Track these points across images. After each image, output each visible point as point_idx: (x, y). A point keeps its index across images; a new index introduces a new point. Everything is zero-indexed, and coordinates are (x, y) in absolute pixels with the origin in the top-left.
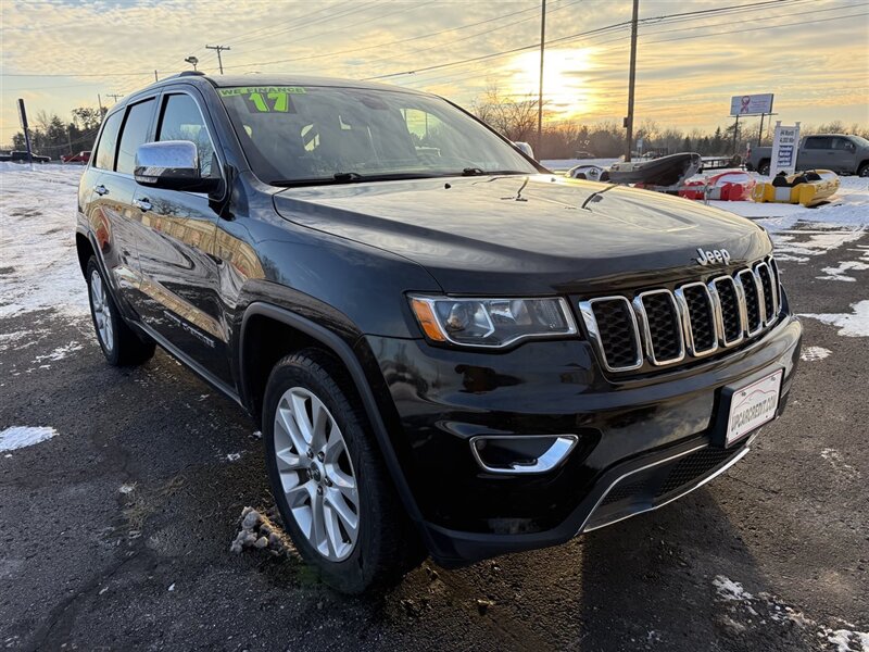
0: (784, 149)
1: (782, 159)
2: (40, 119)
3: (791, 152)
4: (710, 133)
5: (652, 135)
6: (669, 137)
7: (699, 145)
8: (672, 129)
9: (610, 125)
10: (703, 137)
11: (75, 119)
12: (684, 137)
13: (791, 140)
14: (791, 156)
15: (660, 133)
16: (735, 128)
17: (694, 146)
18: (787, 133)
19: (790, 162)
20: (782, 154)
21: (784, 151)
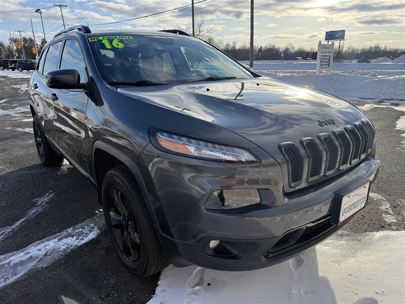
0: (324, 57)
1: (323, 64)
3: (329, 59)
13: (329, 52)
14: (329, 61)
18: (326, 48)
19: (329, 65)
20: (322, 60)
21: (324, 59)
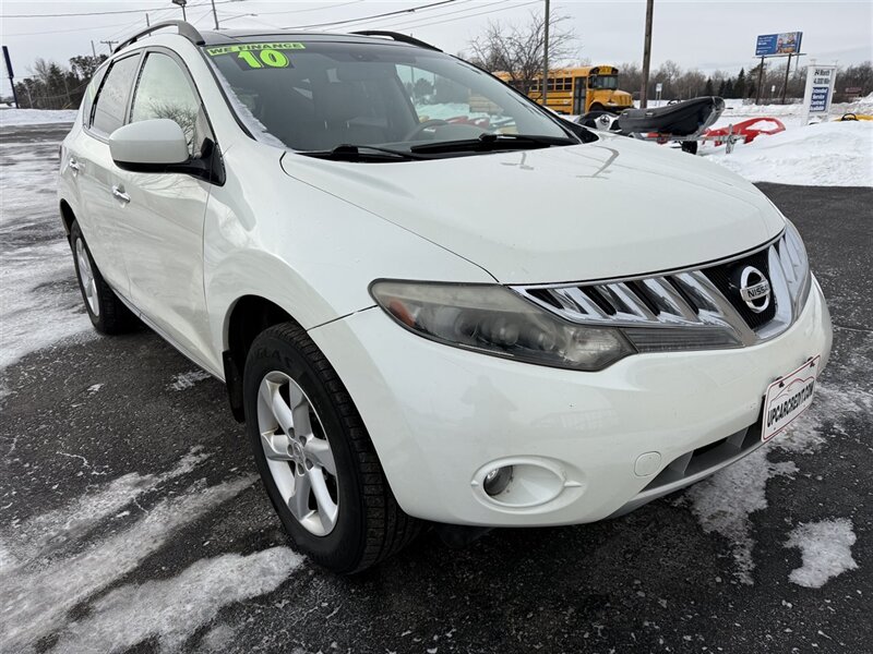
0: (818, 91)
1: (815, 103)
2: (39, 69)
3: (826, 95)
4: (733, 74)
5: (673, 77)
6: (689, 80)
7: (721, 89)
8: (693, 71)
9: (630, 67)
10: (726, 79)
11: (74, 67)
12: (707, 79)
13: (827, 81)
14: (825, 99)
15: (681, 76)
16: (760, 69)
17: (716, 89)
18: (822, 73)
19: (824, 105)
20: (815, 97)
21: (817, 94)
